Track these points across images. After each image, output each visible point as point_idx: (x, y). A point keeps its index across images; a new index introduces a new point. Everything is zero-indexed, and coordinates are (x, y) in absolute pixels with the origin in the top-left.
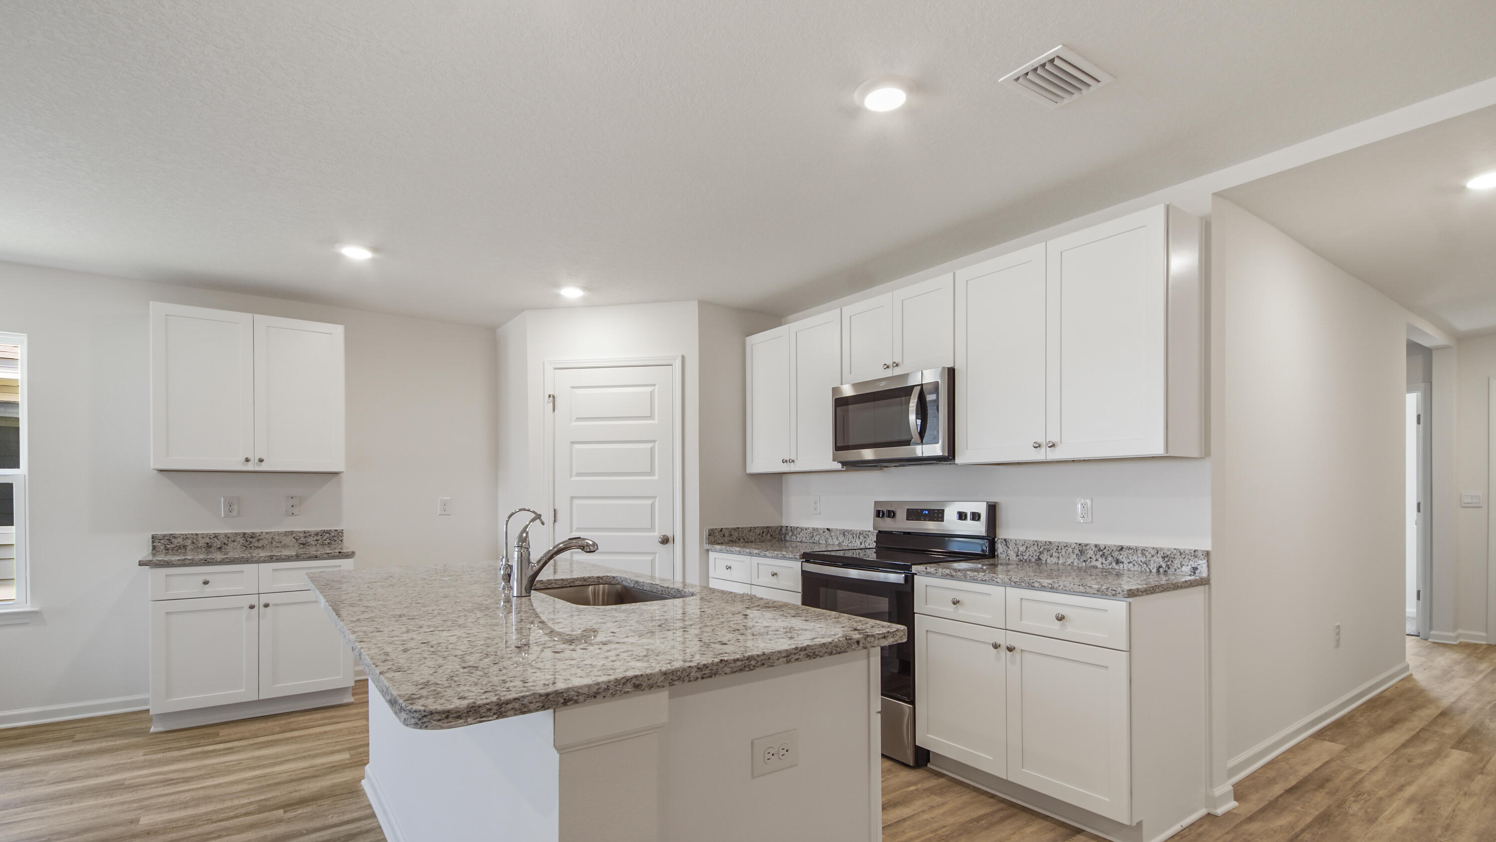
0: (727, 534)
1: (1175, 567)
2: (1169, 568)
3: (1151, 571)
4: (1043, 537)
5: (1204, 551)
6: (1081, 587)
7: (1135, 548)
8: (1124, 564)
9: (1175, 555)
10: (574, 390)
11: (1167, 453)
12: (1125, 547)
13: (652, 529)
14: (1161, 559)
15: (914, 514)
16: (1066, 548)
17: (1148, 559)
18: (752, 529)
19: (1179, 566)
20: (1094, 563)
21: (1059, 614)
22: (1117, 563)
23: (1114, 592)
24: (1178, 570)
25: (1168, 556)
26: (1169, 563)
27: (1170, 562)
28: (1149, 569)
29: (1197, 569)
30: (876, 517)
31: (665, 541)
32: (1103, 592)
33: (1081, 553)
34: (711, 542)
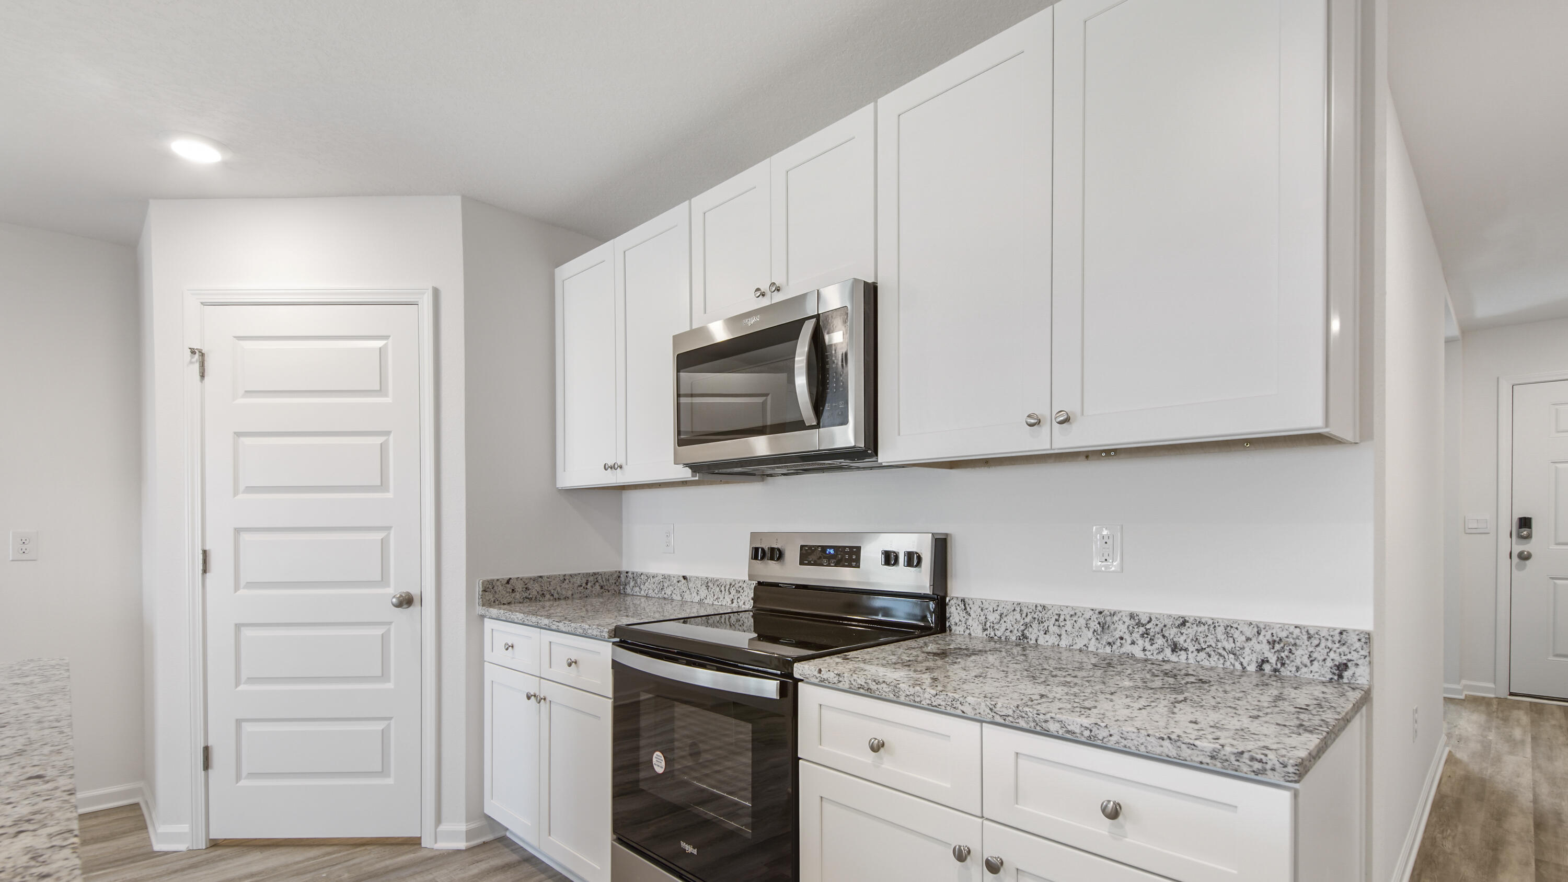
0: (519, 587)
1: (1298, 662)
2: (1283, 665)
3: (1244, 668)
4: (1031, 596)
5: (1362, 632)
6: (1166, 743)
7: (1210, 622)
8: (1189, 653)
9: (1298, 638)
10: (242, 343)
11: (1327, 425)
12: (1191, 620)
13: (384, 581)
14: (1266, 647)
15: (811, 556)
16: (1074, 619)
17: (1238, 644)
18: (567, 577)
19: (1306, 660)
20: (1128, 648)
21: (1109, 801)
22: (1173, 651)
23: (1257, 766)
24: (1304, 670)
25: (1281, 640)
26: (1283, 655)
27: (1286, 653)
28: (1241, 664)
29: (1345, 666)
30: (752, 559)
31: (406, 601)
32: (1226, 761)
33: (1103, 628)
34: (487, 603)
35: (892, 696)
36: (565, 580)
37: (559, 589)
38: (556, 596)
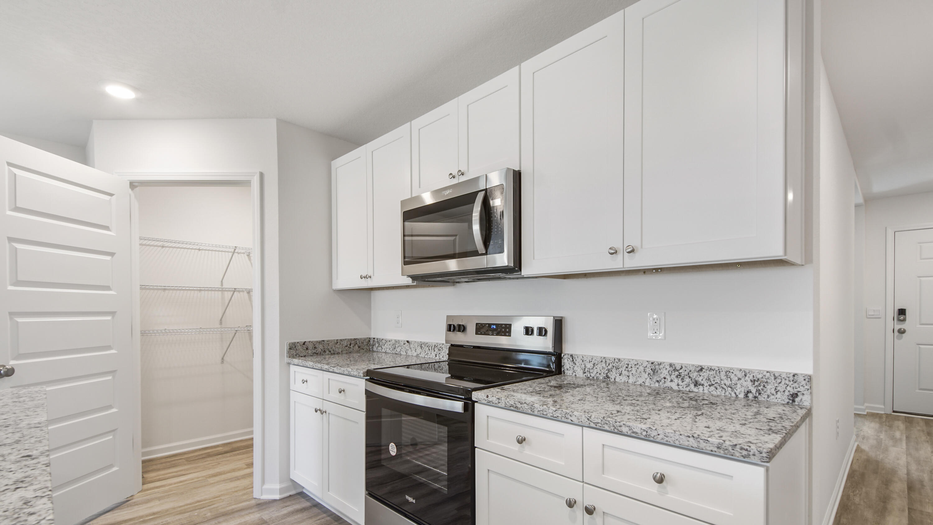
1: (768, 393)
2: (760, 394)
3: (737, 396)
4: (611, 353)
5: (806, 375)
6: (691, 439)
7: (717, 369)
8: (705, 387)
9: (768, 378)
11: (786, 255)
12: (706, 368)
14: (750, 383)
15: (482, 329)
16: (637, 366)
17: (733, 382)
19: (773, 391)
20: (668, 384)
21: (658, 473)
22: (695, 385)
23: (744, 453)
24: (772, 397)
25: (758, 379)
26: (760, 388)
27: (762, 387)
28: (735, 393)
29: (796, 395)
30: (447, 331)
32: (727, 449)
33: (654, 372)
34: (292, 356)
35: (530, 411)
36: (337, 342)
37: (334, 348)
38: (332, 352)
